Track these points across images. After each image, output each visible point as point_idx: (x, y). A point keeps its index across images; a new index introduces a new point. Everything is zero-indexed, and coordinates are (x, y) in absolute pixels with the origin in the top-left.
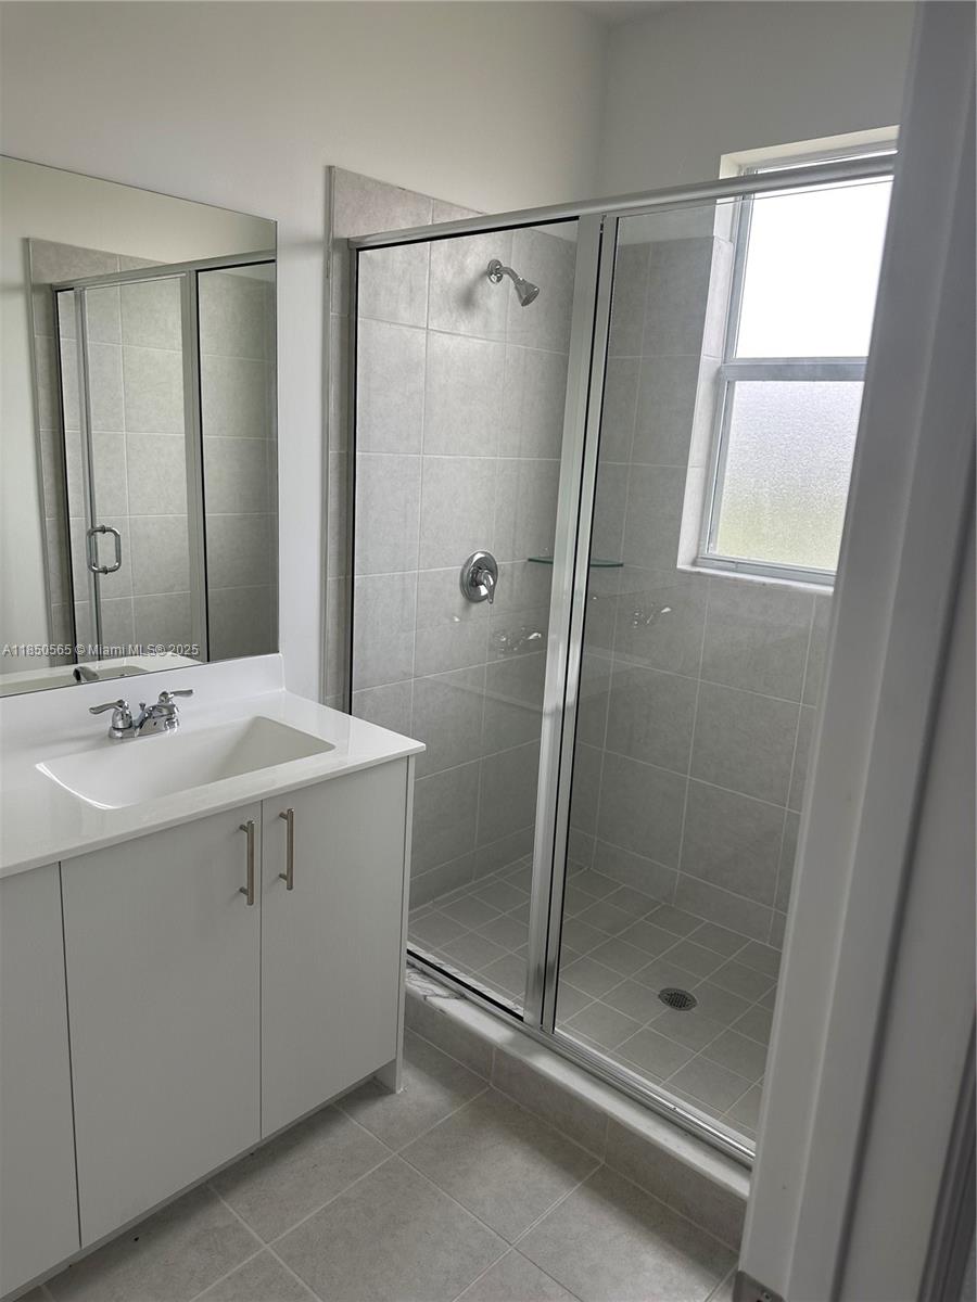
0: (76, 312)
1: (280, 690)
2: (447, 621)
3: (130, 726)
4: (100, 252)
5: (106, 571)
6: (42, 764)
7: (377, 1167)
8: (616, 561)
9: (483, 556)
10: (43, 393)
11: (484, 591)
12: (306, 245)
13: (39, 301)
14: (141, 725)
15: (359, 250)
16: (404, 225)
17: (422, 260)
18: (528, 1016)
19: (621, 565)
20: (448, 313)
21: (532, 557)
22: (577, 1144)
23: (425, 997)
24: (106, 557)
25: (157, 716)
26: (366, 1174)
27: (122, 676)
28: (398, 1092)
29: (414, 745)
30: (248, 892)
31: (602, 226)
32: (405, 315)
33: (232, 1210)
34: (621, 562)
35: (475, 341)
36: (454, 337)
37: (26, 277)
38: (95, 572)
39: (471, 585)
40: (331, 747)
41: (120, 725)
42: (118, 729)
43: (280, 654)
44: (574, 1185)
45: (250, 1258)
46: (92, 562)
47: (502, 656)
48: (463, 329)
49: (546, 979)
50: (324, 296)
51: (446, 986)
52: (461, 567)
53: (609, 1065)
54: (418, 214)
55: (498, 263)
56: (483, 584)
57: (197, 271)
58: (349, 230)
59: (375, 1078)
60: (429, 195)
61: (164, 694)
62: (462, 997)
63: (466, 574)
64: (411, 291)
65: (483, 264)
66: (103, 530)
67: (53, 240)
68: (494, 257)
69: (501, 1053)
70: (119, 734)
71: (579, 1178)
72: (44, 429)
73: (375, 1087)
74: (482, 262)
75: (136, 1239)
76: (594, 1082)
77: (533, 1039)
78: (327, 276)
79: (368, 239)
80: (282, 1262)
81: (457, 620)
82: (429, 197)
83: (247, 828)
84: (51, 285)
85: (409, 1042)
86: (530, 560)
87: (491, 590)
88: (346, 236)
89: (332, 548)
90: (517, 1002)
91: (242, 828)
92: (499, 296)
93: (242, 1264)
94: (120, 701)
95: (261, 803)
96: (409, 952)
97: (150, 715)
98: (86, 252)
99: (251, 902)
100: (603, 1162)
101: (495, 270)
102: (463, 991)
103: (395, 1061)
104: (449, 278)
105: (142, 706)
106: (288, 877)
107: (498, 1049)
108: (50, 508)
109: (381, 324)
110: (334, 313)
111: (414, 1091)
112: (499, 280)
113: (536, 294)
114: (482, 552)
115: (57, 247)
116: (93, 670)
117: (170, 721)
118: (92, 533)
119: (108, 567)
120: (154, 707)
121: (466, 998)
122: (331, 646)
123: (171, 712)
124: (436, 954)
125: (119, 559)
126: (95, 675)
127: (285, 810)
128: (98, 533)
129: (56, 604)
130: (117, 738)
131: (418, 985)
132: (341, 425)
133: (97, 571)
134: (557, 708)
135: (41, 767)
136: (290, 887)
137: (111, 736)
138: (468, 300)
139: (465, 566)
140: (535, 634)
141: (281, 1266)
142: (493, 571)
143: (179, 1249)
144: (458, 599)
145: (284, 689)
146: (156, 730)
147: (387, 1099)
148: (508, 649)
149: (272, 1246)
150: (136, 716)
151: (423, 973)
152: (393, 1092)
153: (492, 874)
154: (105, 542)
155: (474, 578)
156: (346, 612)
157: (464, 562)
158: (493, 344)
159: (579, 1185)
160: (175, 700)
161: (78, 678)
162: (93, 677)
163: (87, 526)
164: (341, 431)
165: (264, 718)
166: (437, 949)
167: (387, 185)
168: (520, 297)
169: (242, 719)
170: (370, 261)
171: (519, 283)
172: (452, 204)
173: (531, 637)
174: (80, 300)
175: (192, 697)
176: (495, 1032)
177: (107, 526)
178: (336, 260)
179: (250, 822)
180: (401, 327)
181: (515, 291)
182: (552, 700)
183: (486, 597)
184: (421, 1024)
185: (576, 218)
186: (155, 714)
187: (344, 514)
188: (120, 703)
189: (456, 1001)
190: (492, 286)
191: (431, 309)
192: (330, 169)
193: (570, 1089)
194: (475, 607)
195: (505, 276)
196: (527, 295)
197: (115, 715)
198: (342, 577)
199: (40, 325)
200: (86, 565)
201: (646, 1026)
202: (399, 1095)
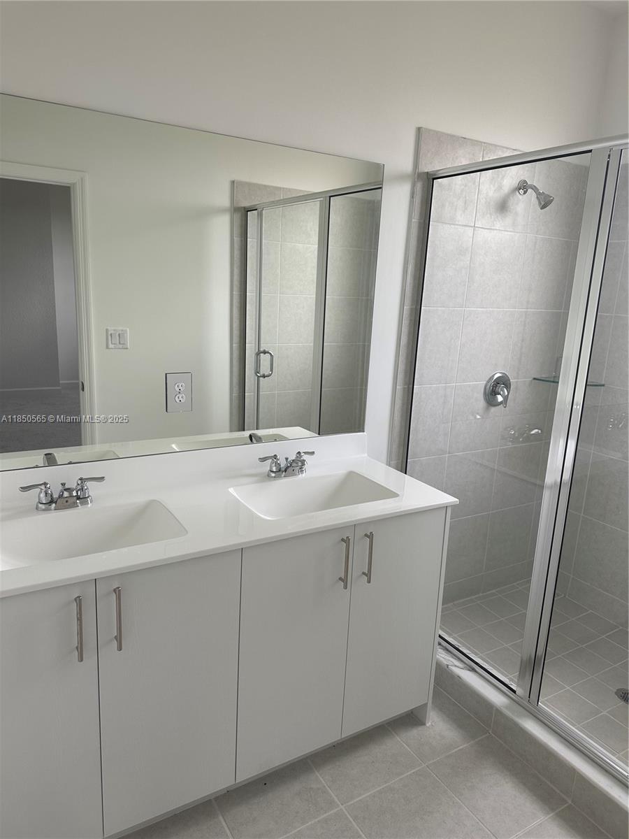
0: (258, 223)
1: (364, 455)
2: (472, 418)
3: (280, 471)
4: (272, 186)
5: (264, 376)
6: (232, 489)
7: (412, 771)
8: (599, 383)
9: (500, 375)
10: (236, 271)
11: (500, 398)
12: (400, 178)
13: (237, 217)
14: (285, 471)
15: (434, 179)
16: (464, 162)
17: (474, 183)
18: (519, 691)
19: (603, 385)
20: (489, 215)
21: (535, 377)
22: (552, 786)
23: (448, 666)
24: (265, 369)
25: (293, 467)
26: (406, 775)
27: (276, 440)
28: (428, 725)
29: (450, 499)
30: (344, 580)
31: (609, 156)
32: (460, 218)
33: (321, 778)
34: (603, 383)
35: (506, 233)
36: (492, 231)
37: (231, 203)
38: (258, 376)
39: (491, 394)
40: (396, 495)
41: (274, 469)
42: (273, 472)
43: (365, 433)
44: (549, 814)
45: (332, 812)
46: (257, 372)
47: (510, 443)
48: (498, 225)
49: (534, 667)
50: (410, 208)
51: (462, 661)
52: (485, 382)
53: (577, 735)
54: (473, 154)
55: (525, 182)
56: (499, 394)
57: (330, 197)
58: (428, 167)
59: (412, 712)
60: (482, 140)
61: (299, 453)
62: (473, 670)
63: (488, 387)
64: (465, 203)
65: (515, 183)
66: (265, 352)
67: (247, 180)
68: (522, 178)
69: (498, 712)
70: (273, 475)
71: (552, 810)
72: (236, 293)
73: (412, 719)
74: (514, 182)
75: (265, 784)
76: (567, 746)
77: (522, 706)
78: (412, 196)
79: (441, 172)
80: (351, 819)
81: (478, 417)
82: (481, 142)
83: (346, 541)
84: (244, 208)
85: (436, 694)
86: (534, 379)
87: (506, 398)
88: (426, 171)
89: (401, 367)
90: (511, 680)
91: (343, 540)
92: (524, 205)
93: (327, 814)
94: (275, 455)
95: (355, 526)
96: (440, 636)
97: (291, 465)
98: (265, 186)
99: (346, 587)
100: (570, 802)
101: (523, 187)
102: (473, 666)
103: (426, 705)
104: (491, 194)
105: (287, 459)
106: (368, 575)
107: (497, 710)
108: (236, 339)
109: (444, 225)
110: (415, 220)
111: (437, 726)
112: (525, 193)
113: (551, 202)
114: (501, 373)
115: (249, 184)
116: (259, 435)
117: (301, 469)
118: (258, 354)
119: (266, 374)
120: (293, 461)
121: (476, 671)
122: (397, 430)
123: (303, 464)
124: (454, 638)
125: (272, 370)
126: (260, 438)
127: (368, 532)
128: (262, 354)
129: (235, 394)
130: (272, 477)
131: (443, 657)
132: (413, 290)
133: (260, 376)
134: (555, 483)
135: (231, 490)
136: (369, 581)
137: (268, 475)
138: (502, 207)
139: (488, 382)
140: (536, 430)
141: (350, 822)
142: (508, 386)
143: (288, 796)
144: (481, 403)
145: (366, 455)
146: (293, 474)
147: (420, 728)
148: (514, 439)
149: (345, 807)
150: (283, 464)
151: (447, 650)
152: (424, 724)
153: (494, 591)
154: (265, 359)
155: (495, 389)
156: (407, 409)
157: (487, 379)
158: (518, 235)
159: (551, 815)
160: (305, 457)
161: (251, 440)
162: (259, 440)
163: (255, 350)
164: (413, 294)
165: (354, 473)
166: (456, 636)
167: (453, 136)
168: (540, 203)
169: (341, 472)
170: (440, 185)
171: (539, 194)
172: (496, 146)
173: (533, 432)
174: (260, 215)
175: (315, 455)
176: (496, 697)
177: (266, 350)
178: (419, 186)
179: (348, 537)
180: (456, 227)
181: (536, 200)
182: (552, 477)
183: (501, 403)
184: (445, 684)
185: (590, 151)
186: (294, 465)
187: (410, 346)
188: (275, 456)
189: (469, 672)
190: (520, 197)
191: (478, 214)
192: (419, 129)
193: (548, 746)
194: (493, 409)
195: (530, 191)
196: (545, 202)
197: (272, 463)
198: (406, 386)
199: (237, 231)
200: (253, 372)
201: (604, 713)
202: (429, 727)
